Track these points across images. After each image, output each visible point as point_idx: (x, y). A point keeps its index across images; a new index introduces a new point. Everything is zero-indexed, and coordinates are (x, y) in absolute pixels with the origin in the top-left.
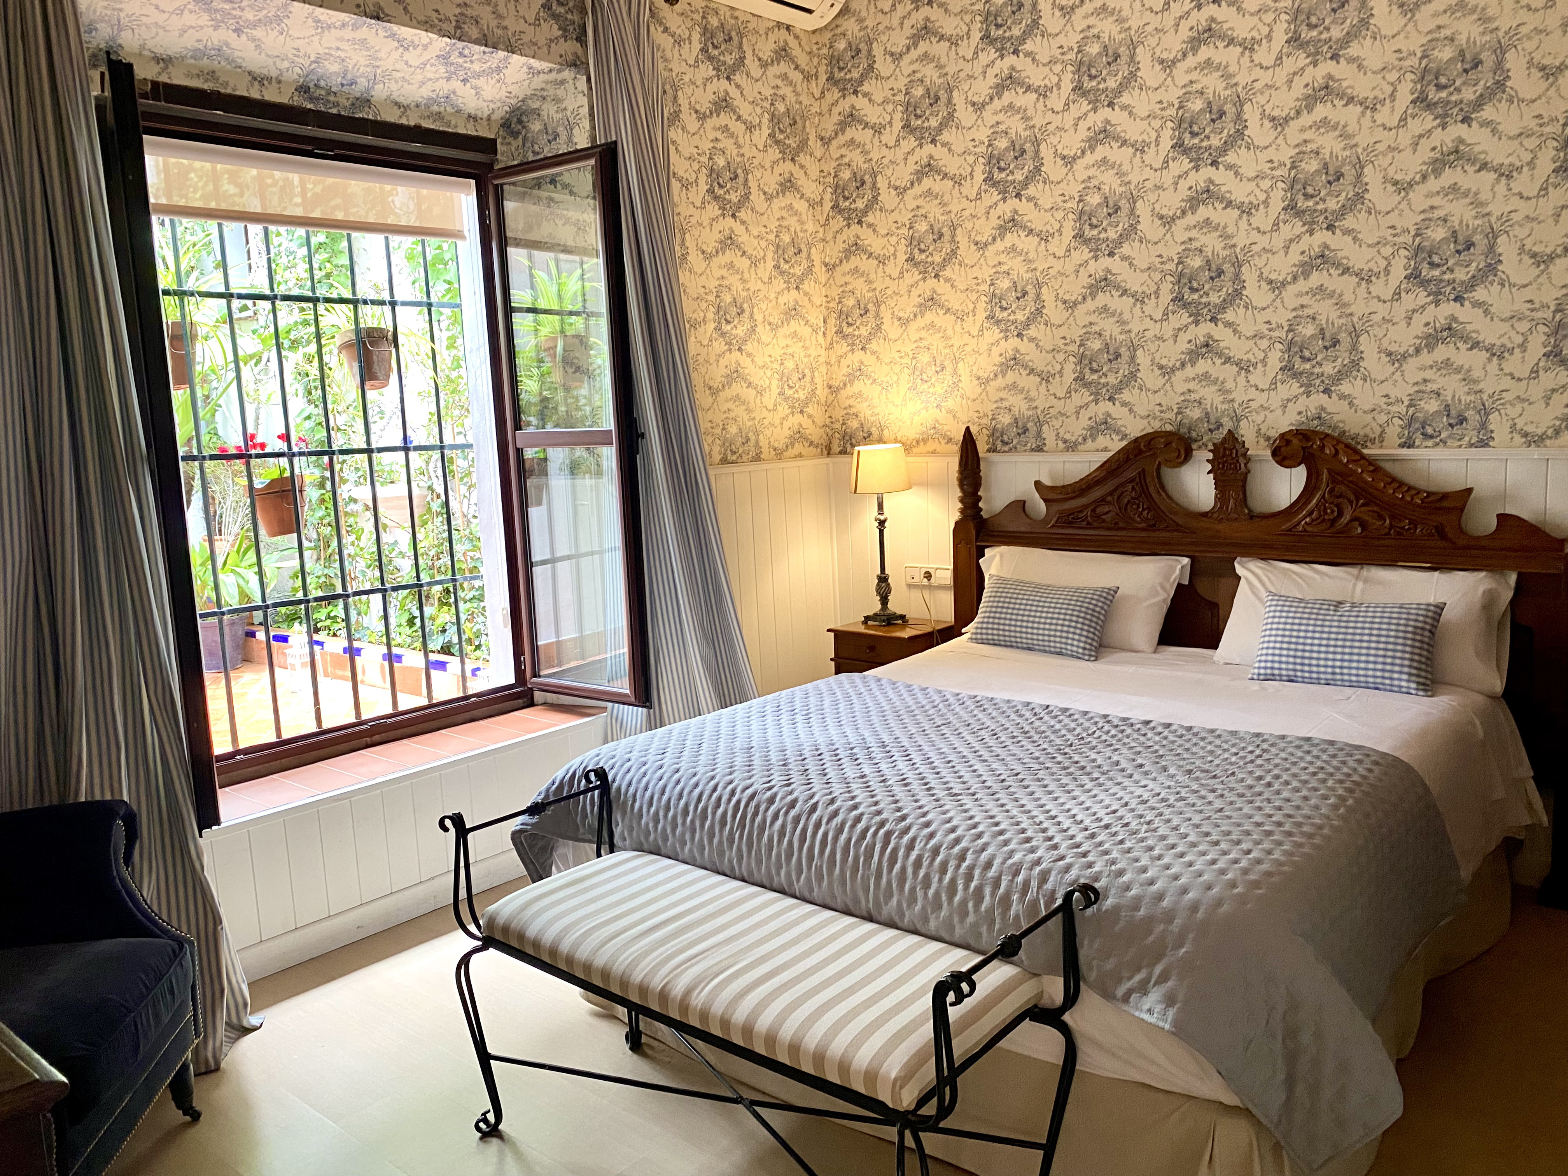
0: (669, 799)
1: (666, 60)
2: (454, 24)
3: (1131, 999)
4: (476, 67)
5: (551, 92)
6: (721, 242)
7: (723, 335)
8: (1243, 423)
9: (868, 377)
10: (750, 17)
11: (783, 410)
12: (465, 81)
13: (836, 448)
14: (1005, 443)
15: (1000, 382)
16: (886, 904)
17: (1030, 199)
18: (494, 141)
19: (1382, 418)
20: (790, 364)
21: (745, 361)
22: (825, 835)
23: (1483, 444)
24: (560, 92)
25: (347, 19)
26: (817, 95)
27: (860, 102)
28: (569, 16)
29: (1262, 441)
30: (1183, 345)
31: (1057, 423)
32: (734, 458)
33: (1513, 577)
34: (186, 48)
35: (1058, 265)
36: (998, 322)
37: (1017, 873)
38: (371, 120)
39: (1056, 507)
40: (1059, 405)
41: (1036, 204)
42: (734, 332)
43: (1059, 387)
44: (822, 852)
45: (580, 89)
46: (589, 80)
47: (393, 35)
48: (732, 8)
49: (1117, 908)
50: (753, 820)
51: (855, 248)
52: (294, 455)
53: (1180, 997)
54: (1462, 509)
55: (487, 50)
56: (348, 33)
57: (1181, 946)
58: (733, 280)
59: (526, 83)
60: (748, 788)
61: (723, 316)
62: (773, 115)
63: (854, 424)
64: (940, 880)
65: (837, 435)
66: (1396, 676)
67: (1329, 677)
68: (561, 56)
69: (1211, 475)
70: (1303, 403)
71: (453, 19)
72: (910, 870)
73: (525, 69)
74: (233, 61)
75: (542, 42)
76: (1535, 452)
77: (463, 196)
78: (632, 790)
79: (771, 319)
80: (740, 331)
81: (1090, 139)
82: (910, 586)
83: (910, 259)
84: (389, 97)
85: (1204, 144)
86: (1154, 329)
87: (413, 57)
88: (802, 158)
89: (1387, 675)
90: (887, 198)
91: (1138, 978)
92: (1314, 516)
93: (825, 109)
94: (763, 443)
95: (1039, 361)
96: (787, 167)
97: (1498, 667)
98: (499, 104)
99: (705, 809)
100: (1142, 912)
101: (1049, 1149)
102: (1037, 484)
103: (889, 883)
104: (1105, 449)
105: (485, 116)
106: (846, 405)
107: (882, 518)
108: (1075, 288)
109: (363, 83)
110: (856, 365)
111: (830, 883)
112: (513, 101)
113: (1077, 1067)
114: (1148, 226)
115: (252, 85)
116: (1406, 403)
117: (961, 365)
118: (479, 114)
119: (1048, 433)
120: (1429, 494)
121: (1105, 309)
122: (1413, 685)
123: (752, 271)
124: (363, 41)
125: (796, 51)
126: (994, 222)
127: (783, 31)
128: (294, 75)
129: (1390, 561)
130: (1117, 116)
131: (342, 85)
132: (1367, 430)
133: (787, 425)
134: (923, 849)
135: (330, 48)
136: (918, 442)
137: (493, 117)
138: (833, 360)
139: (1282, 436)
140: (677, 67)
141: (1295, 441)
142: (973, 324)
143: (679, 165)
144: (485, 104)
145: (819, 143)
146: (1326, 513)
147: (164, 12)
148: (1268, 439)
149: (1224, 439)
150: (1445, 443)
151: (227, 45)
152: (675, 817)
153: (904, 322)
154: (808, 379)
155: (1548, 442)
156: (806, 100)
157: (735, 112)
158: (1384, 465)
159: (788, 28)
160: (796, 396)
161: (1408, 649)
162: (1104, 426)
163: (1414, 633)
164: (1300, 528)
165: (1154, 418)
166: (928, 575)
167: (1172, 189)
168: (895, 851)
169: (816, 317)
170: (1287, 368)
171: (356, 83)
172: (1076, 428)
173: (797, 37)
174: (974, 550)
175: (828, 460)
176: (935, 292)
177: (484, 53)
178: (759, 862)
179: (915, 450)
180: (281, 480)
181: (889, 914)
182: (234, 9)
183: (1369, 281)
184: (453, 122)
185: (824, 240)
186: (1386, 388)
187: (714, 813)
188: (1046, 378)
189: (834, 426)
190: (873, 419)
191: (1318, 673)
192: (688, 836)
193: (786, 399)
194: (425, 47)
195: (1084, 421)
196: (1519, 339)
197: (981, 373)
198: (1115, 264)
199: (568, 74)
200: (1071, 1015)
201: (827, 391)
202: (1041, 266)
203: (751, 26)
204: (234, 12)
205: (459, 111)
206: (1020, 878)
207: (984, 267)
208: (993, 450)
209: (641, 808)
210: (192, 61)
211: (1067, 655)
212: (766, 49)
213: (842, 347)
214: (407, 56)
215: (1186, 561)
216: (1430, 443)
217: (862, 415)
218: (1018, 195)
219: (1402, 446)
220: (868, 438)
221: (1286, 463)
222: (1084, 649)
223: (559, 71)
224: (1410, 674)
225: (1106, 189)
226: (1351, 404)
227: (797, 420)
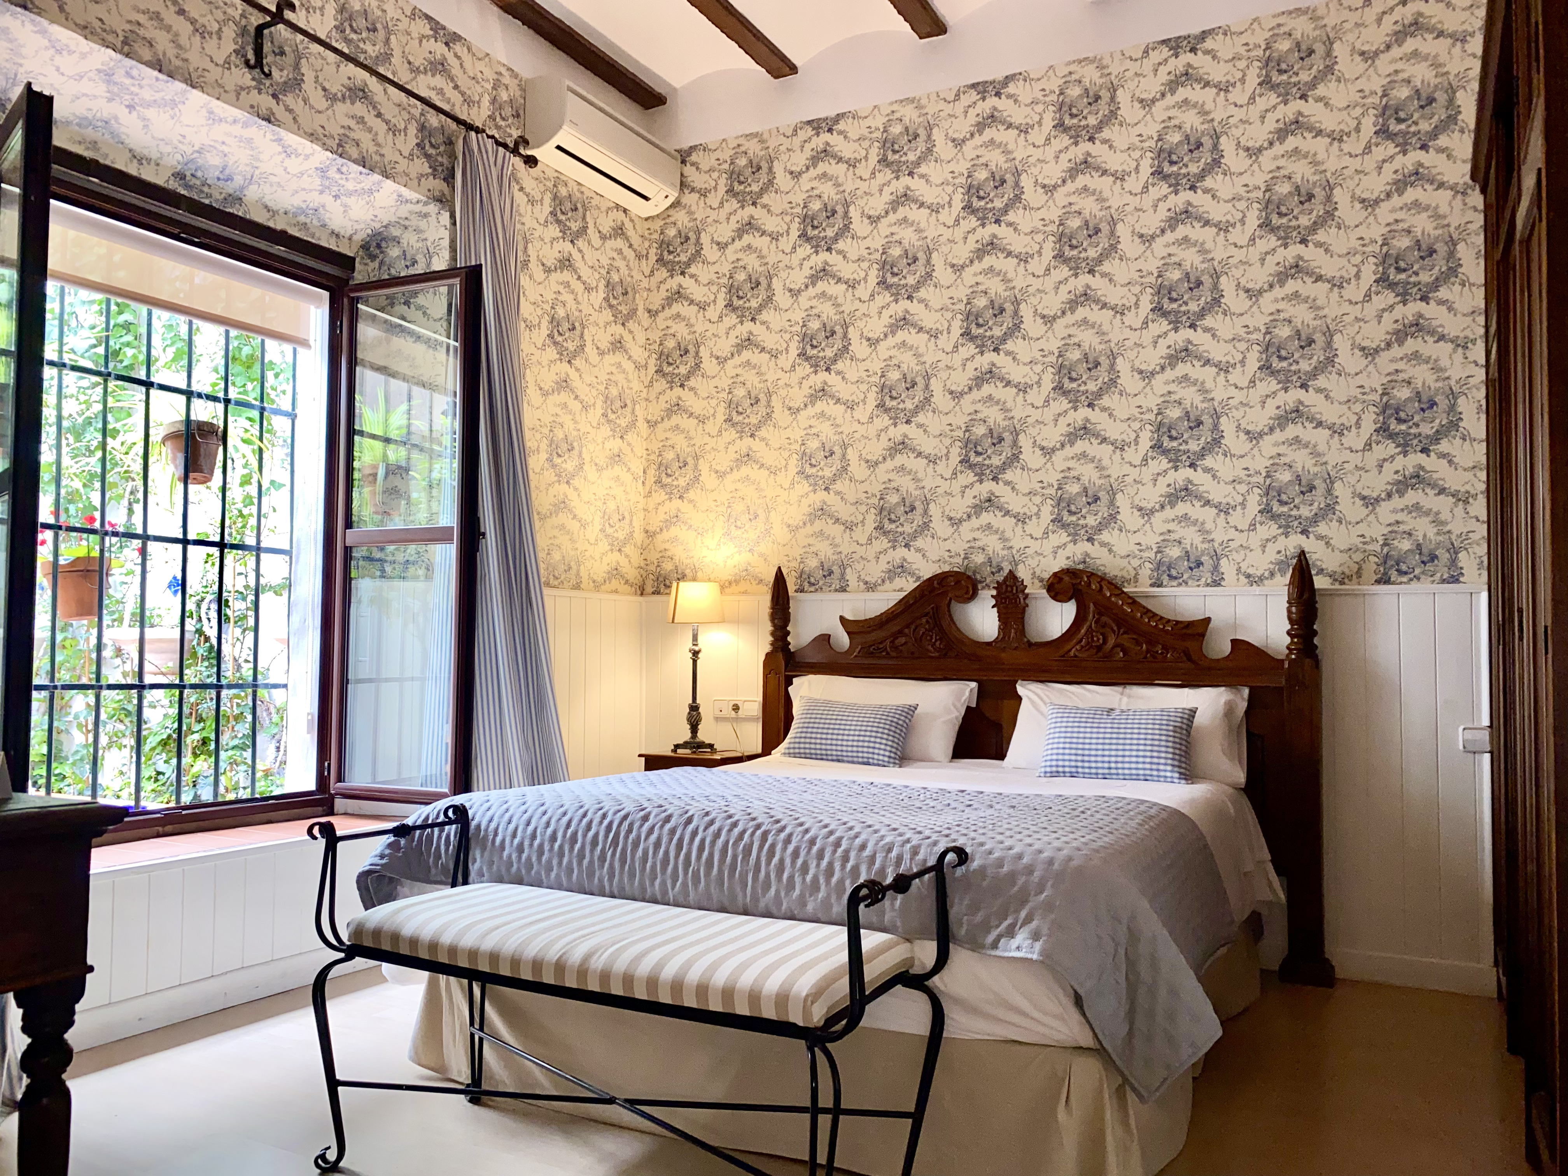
0: (536, 828)
1: (520, 215)
2: (337, 141)
3: (1000, 945)
4: (350, 186)
5: (414, 222)
6: (557, 383)
7: (554, 466)
8: (1021, 567)
9: (685, 523)
10: (594, 195)
11: (604, 546)
12: (336, 197)
13: (649, 589)
14: (811, 584)
15: (809, 529)
16: (764, 896)
17: (838, 373)
18: (354, 259)
19: (1136, 563)
20: (612, 505)
21: (571, 494)
22: (703, 841)
23: (1217, 583)
24: (423, 224)
25: (240, 116)
26: (647, 273)
27: (687, 282)
28: (440, 159)
29: (1036, 581)
30: (969, 500)
31: (859, 567)
32: (556, 583)
33: (1246, 691)
34: (74, 114)
35: (862, 430)
36: (808, 477)
37: (890, 850)
38: (241, 218)
39: (859, 639)
40: (861, 551)
41: (843, 378)
42: (564, 465)
43: (861, 534)
44: (699, 857)
45: (442, 223)
46: (453, 216)
47: (279, 140)
48: (579, 184)
49: (982, 870)
50: (626, 837)
51: (676, 408)
52: (106, 533)
53: (1045, 931)
54: (1203, 635)
55: (364, 171)
56: (237, 129)
57: (1041, 892)
58: (566, 419)
59: (393, 210)
60: (619, 811)
61: (555, 450)
62: (608, 282)
63: (668, 566)
64: (818, 865)
65: (651, 576)
66: (1162, 767)
67: (1106, 771)
68: (429, 190)
69: (995, 609)
70: (1070, 549)
71: (336, 137)
72: (788, 861)
73: (395, 196)
74: (118, 136)
75: (413, 175)
76: (1255, 589)
77: (312, 308)
78: (493, 825)
79: (597, 461)
80: (570, 466)
81: (891, 325)
82: (717, 719)
83: (729, 420)
84: (260, 199)
85: (988, 334)
86: (945, 486)
87: (294, 165)
88: (630, 324)
89: (1154, 767)
90: (709, 365)
91: (1006, 924)
92: (1083, 643)
93: (653, 286)
94: (583, 573)
95: (845, 512)
96: (618, 329)
97: (1240, 762)
98: (362, 226)
99: (575, 834)
100: (1005, 869)
101: (917, 1117)
102: (842, 619)
103: (768, 875)
104: (901, 590)
105: (347, 235)
106: (662, 548)
107: (697, 648)
108: (876, 450)
109: (238, 180)
110: (673, 513)
111: (707, 885)
112: (377, 226)
113: (945, 1035)
114: (940, 399)
115: (131, 161)
116: (1155, 550)
117: (773, 514)
118: (342, 233)
119: (850, 575)
120: (1177, 622)
121: (902, 468)
122: (1177, 775)
123: (584, 414)
124: (250, 141)
125: (630, 233)
126: (807, 391)
127: (621, 213)
128: (173, 161)
129: (1148, 682)
130: (914, 307)
131: (219, 179)
132: (1125, 574)
133: (606, 560)
134: (801, 840)
135: (215, 141)
136: (730, 583)
137: (355, 238)
138: (651, 506)
139: (1055, 574)
140: (529, 222)
141: (1066, 579)
142: (785, 479)
143: (526, 309)
144: (351, 223)
145: (647, 315)
146: (1093, 640)
147: (63, 74)
148: (1041, 580)
149: (1006, 578)
150: (1186, 583)
151: (116, 118)
152: (541, 846)
153: (721, 475)
154: (627, 521)
155: (1266, 582)
156: (638, 276)
157: (576, 272)
158: (1138, 600)
159: (625, 211)
160: (615, 535)
161: (1170, 744)
162: (901, 569)
163: (1174, 732)
164: (1072, 654)
165: (945, 562)
166: (736, 708)
167: (960, 369)
168: (773, 846)
169: (637, 466)
170: (1057, 521)
171: (232, 180)
172: (875, 571)
173: (632, 220)
174: (782, 679)
175: (641, 599)
176: (750, 449)
177: (361, 173)
178: (632, 875)
179: (727, 590)
180: (88, 559)
181: (766, 906)
182: (134, 85)
183: (1122, 449)
184: (317, 235)
185: (647, 400)
186: (1138, 538)
187: (585, 836)
188: (849, 527)
189: (649, 568)
190: (688, 561)
191: (1097, 768)
192: (555, 862)
193: (607, 536)
194: (307, 157)
195: (883, 565)
196: (1240, 499)
197: (791, 522)
198: (911, 431)
199: (433, 208)
200: (941, 979)
201: (643, 535)
202: (846, 429)
203: (594, 202)
204: (132, 89)
205: (324, 226)
206: (894, 854)
207: (796, 428)
208: (801, 590)
209: (503, 841)
210: (77, 128)
211: (874, 765)
212: (606, 224)
213: (660, 496)
214: (288, 163)
215: (974, 685)
216: (1175, 583)
217: (676, 558)
218: (828, 369)
219: (1152, 585)
220: (682, 578)
221: (1058, 597)
222: (889, 757)
223: (426, 204)
224: (1173, 765)
225: (904, 367)
226: (1110, 551)
227: (615, 557)
